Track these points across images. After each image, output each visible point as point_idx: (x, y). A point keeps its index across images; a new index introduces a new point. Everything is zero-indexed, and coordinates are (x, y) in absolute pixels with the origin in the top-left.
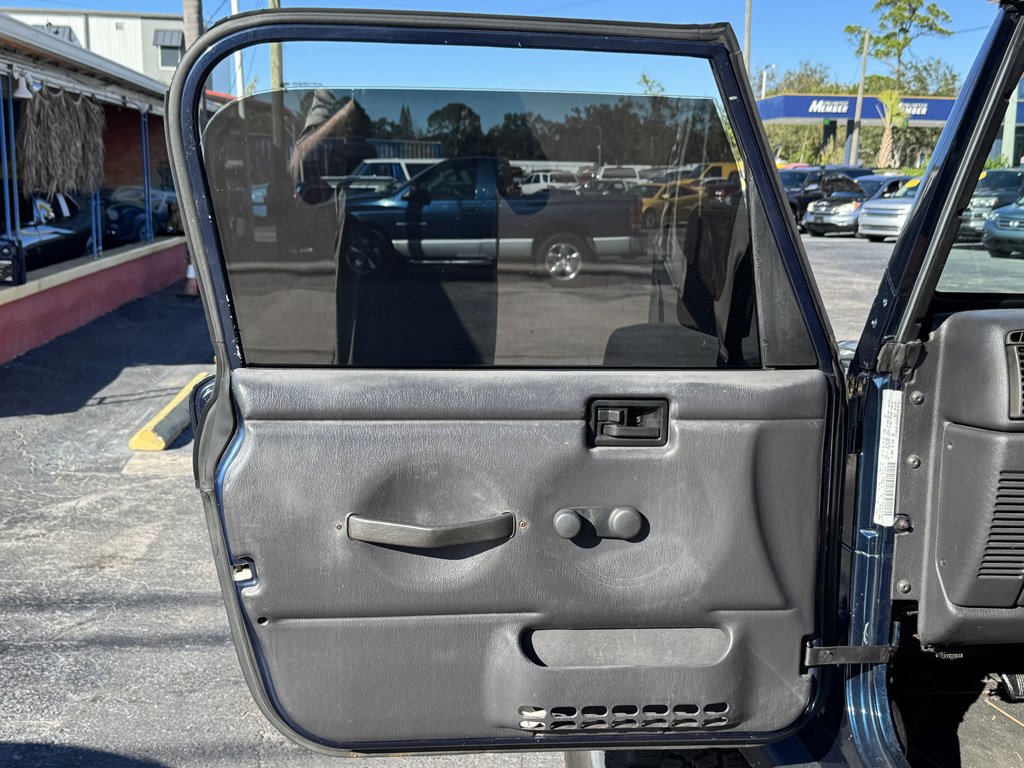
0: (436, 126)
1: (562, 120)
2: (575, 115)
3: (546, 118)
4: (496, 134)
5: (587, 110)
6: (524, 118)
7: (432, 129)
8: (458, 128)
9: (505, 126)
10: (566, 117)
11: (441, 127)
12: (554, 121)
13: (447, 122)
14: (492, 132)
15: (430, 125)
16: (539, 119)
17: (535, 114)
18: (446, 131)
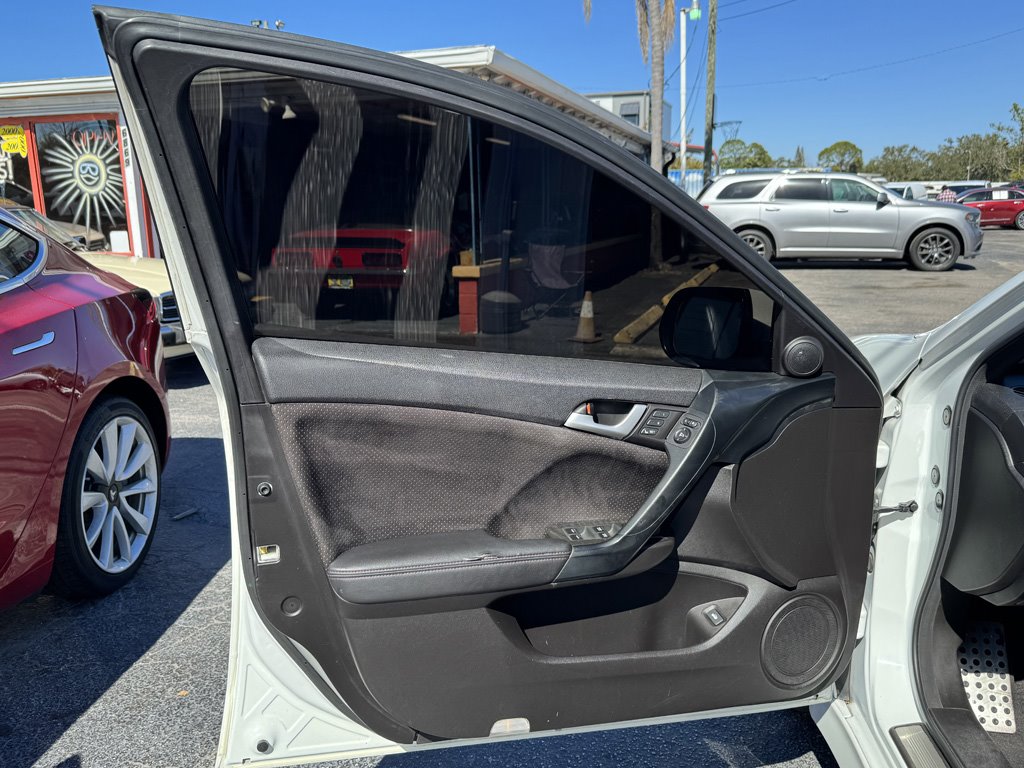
0: (824, 160)
1: (935, 150)
2: (948, 145)
3: (921, 148)
4: (876, 164)
5: (960, 140)
6: (900, 150)
7: (821, 163)
8: (843, 161)
9: (884, 157)
10: (940, 146)
11: (828, 160)
12: (928, 151)
13: (834, 156)
14: (872, 162)
15: (820, 159)
16: (914, 149)
17: (911, 147)
18: (832, 164)
